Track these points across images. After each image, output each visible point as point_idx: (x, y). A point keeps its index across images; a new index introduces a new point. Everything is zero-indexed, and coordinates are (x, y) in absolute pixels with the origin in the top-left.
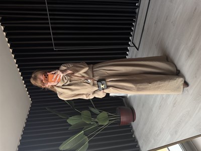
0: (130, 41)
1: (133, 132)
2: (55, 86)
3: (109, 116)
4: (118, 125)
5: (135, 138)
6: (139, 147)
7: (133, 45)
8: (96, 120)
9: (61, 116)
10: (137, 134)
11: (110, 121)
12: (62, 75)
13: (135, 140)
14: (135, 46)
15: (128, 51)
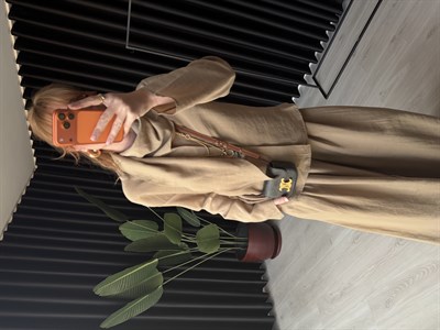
0: (310, 73)
1: (266, 281)
2: (117, 153)
3: (222, 235)
4: (237, 260)
5: (268, 294)
6: (274, 317)
7: (314, 84)
8: (191, 240)
9: (108, 215)
10: (275, 288)
11: (222, 246)
12: (131, 117)
13: (266, 299)
14: (318, 86)
15: (297, 94)
